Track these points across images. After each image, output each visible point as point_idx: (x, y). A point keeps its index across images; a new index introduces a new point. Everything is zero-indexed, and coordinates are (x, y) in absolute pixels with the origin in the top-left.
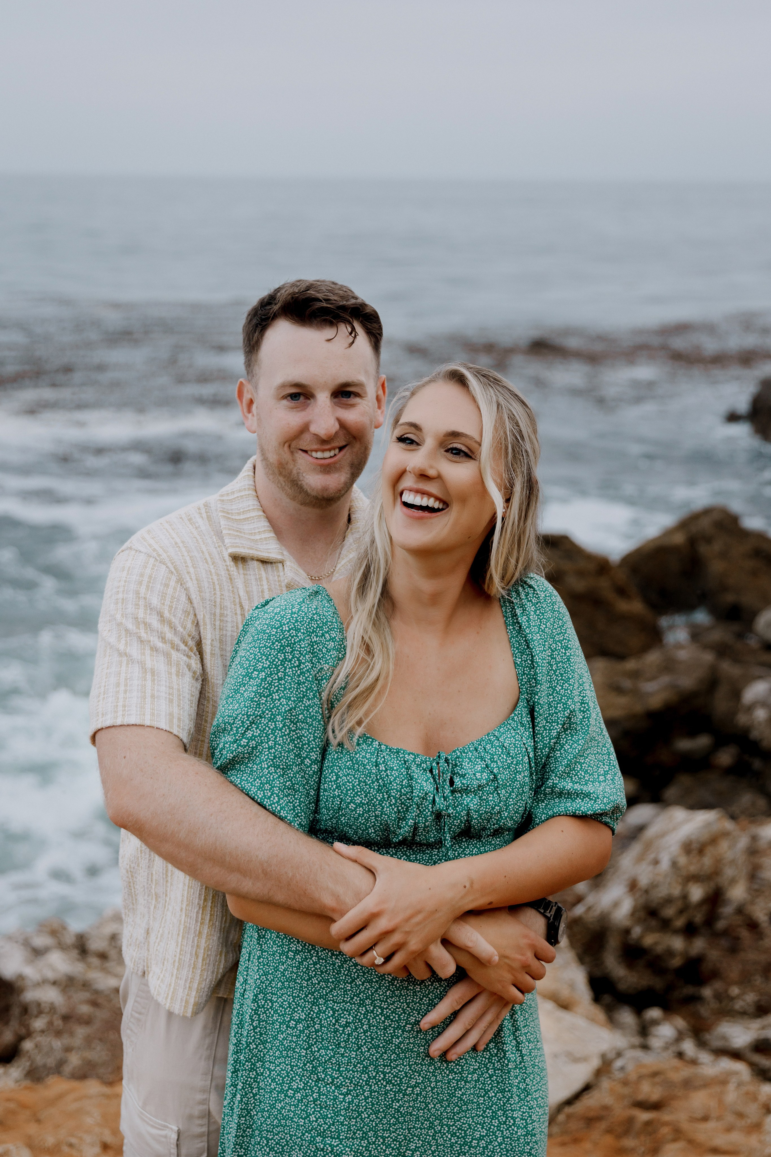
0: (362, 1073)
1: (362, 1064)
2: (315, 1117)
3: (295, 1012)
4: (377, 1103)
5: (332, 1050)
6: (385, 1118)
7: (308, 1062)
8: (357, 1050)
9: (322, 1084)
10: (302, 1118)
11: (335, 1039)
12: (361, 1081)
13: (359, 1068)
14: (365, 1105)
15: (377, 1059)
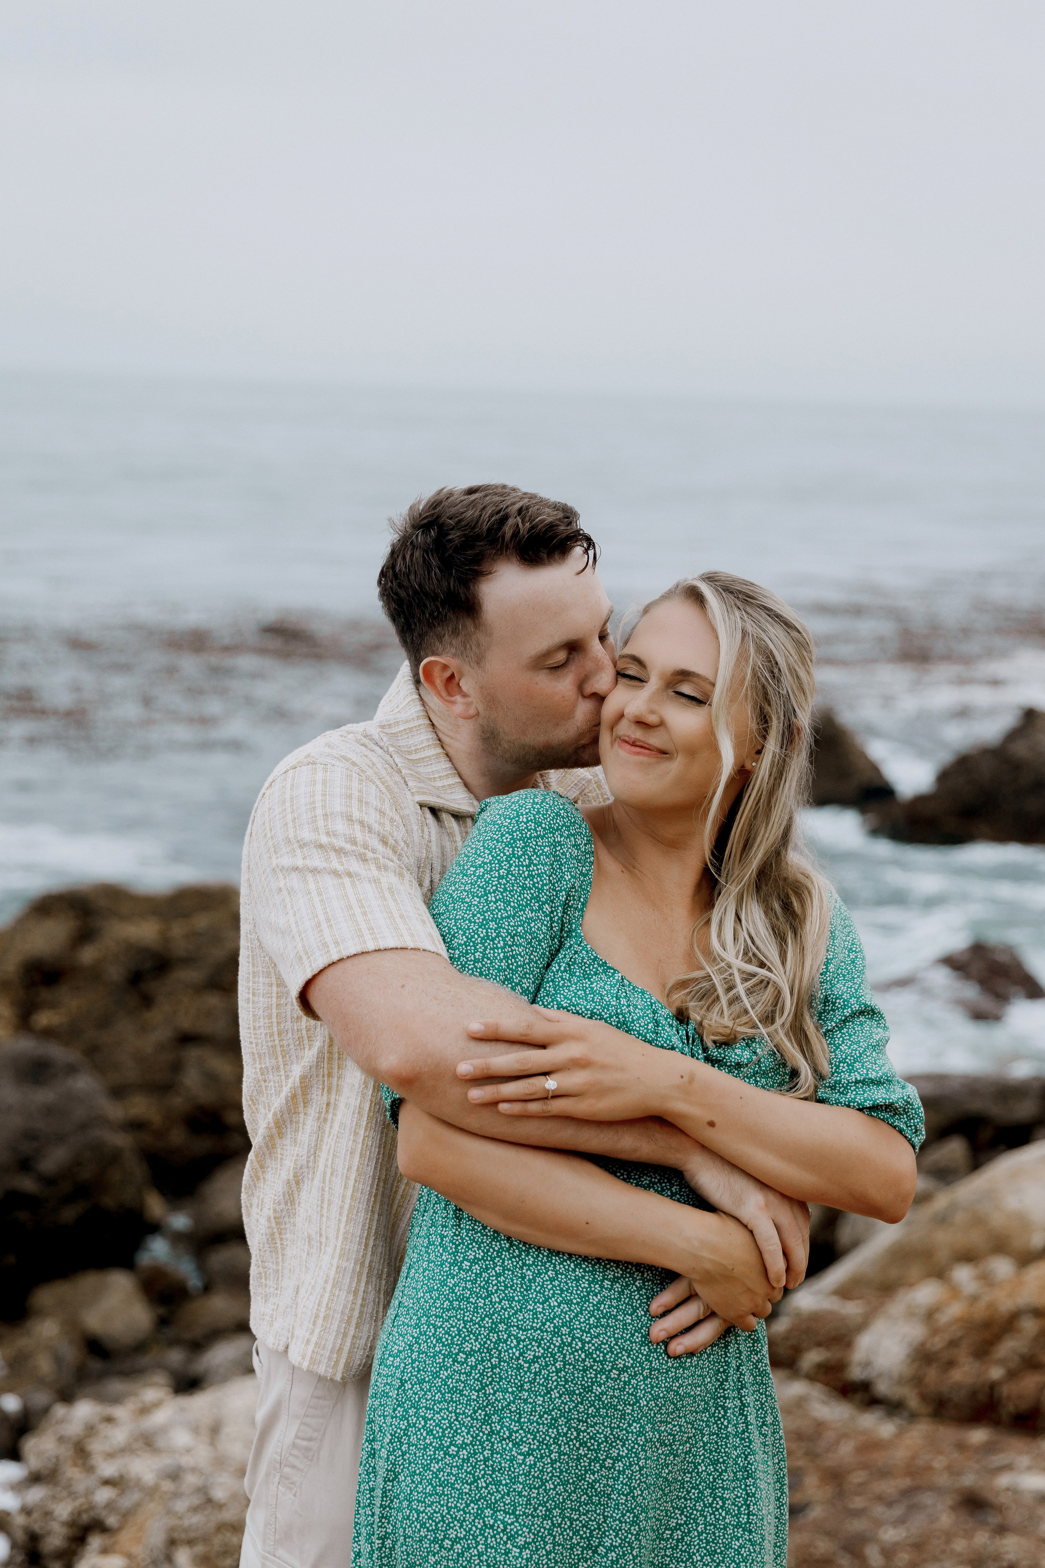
0: (550, 1427)
1: (551, 1414)
2: (485, 1482)
3: (466, 1341)
4: (567, 1470)
5: (512, 1393)
6: (574, 1492)
7: (479, 1408)
8: (546, 1394)
9: (496, 1439)
10: (467, 1483)
11: (517, 1378)
12: (548, 1438)
13: (546, 1419)
14: (551, 1471)
15: (570, 1410)
